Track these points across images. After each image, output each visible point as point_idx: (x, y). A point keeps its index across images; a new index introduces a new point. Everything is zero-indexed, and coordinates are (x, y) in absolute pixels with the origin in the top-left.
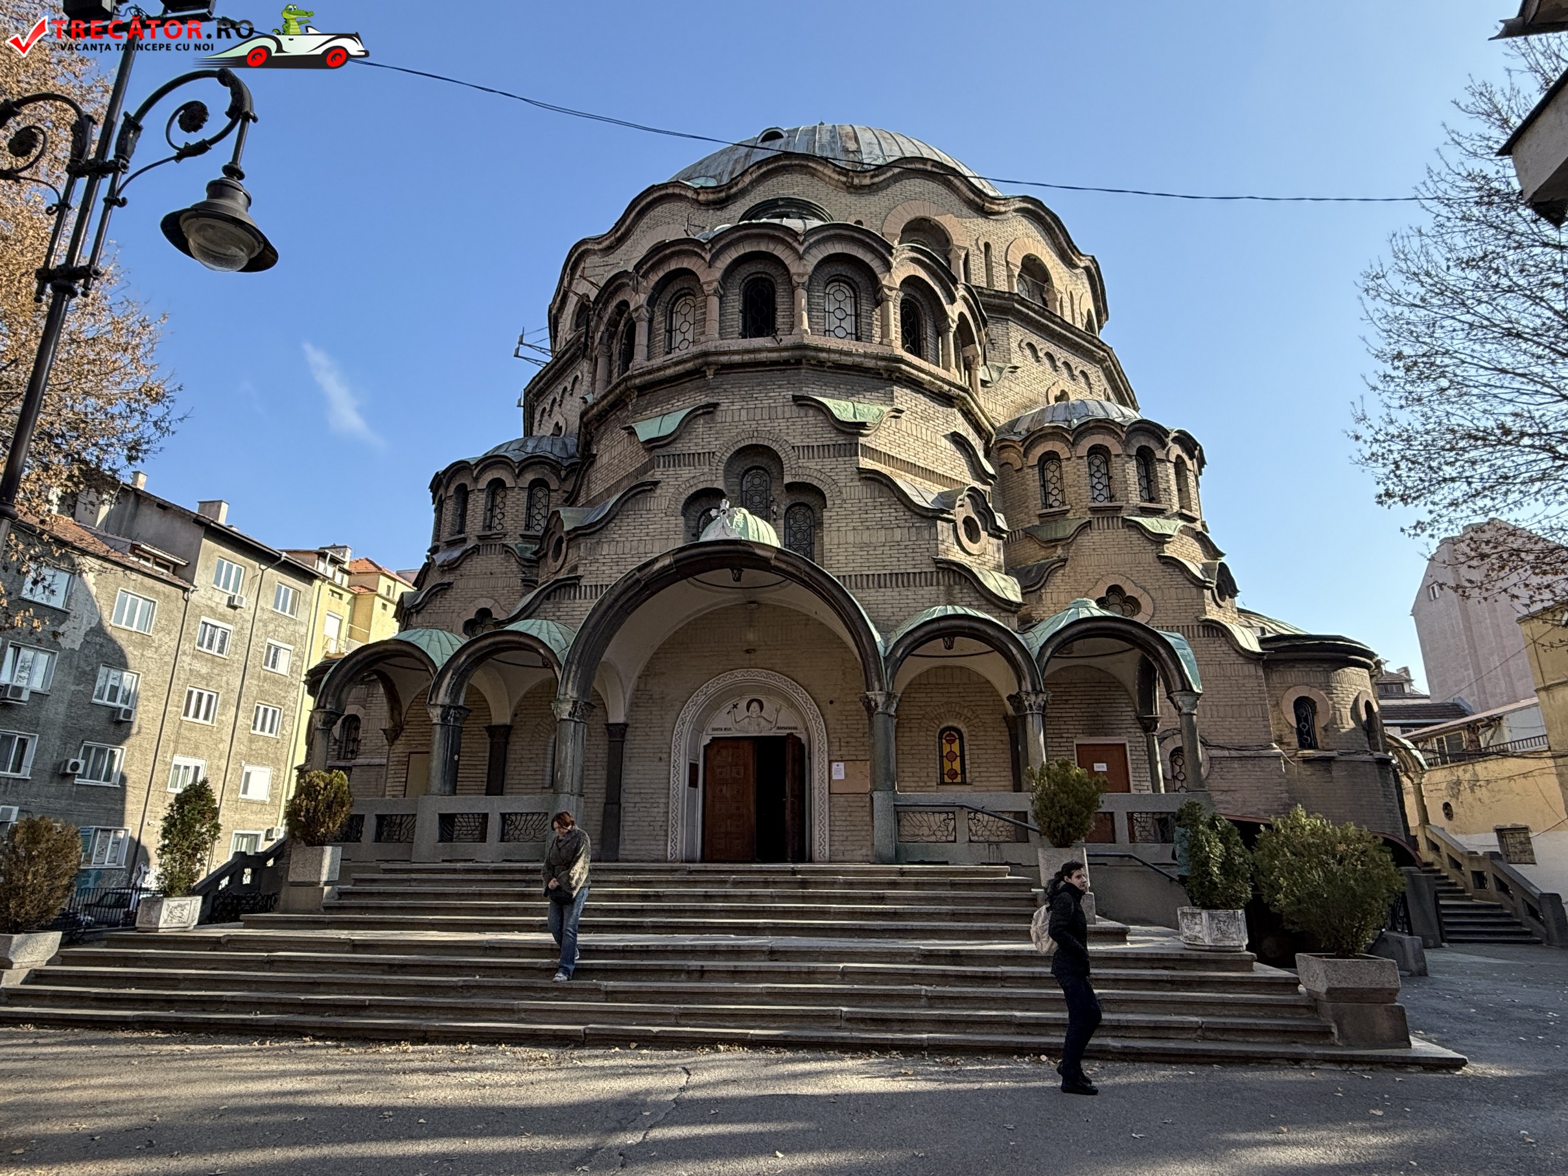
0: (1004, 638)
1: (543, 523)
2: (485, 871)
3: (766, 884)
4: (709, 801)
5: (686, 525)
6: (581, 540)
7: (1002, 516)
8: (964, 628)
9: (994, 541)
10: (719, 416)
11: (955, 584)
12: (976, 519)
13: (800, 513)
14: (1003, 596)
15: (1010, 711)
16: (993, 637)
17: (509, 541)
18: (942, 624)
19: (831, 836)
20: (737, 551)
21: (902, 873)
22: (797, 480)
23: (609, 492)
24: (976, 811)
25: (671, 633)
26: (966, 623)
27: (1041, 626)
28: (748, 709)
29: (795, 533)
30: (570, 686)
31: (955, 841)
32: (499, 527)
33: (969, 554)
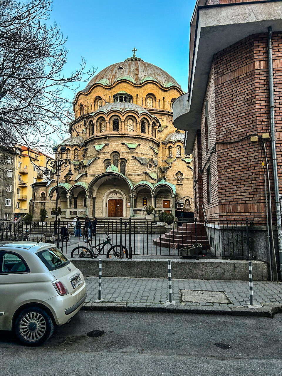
4: (109, 209)
5: (104, 165)
6: (87, 167)
9: (155, 167)
10: (109, 146)
11: (146, 176)
12: (151, 164)
13: (123, 164)
14: (153, 178)
22: (122, 158)
23: (91, 156)
28: (115, 195)
30: (88, 193)
33: (150, 170)
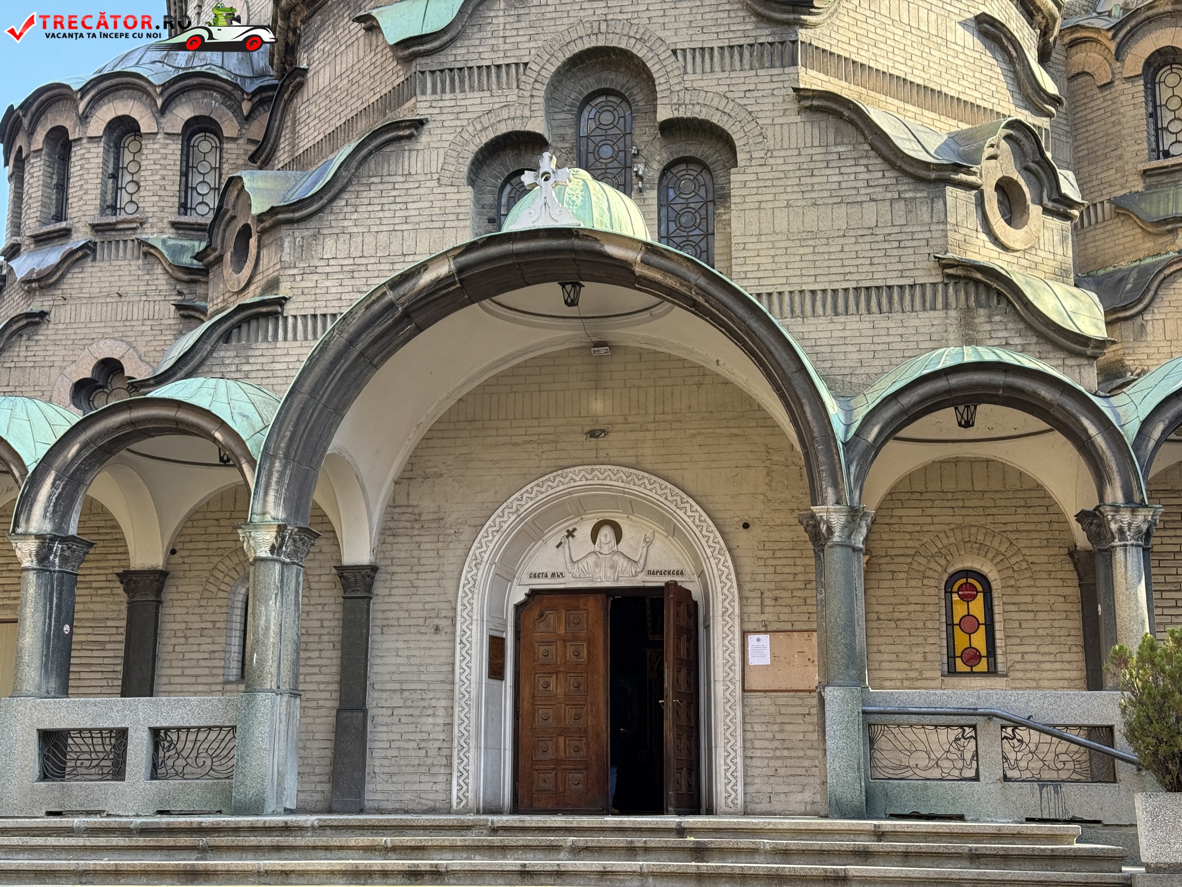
0: (1071, 405)
1: (213, 201)
2: (125, 831)
3: (631, 851)
4: (525, 705)
5: (477, 200)
6: (284, 231)
7: (1070, 175)
8: (996, 387)
9: (1055, 223)
11: (979, 305)
12: (1022, 183)
13: (687, 177)
14: (1068, 325)
15: (1081, 539)
16: (1050, 404)
17: (150, 235)
18: (955, 381)
19: (746, 767)
20: (573, 250)
21: (880, 835)
22: (681, 113)
23: (332, 139)
24: (1016, 725)
25: (453, 402)
26: (998, 378)
27: (1142, 384)
28: (594, 542)
29: (679, 215)
30: (271, 498)
31: (976, 778)
32: (131, 208)
33: (1005, 248)
